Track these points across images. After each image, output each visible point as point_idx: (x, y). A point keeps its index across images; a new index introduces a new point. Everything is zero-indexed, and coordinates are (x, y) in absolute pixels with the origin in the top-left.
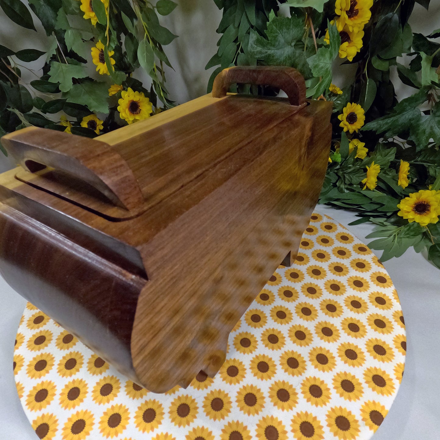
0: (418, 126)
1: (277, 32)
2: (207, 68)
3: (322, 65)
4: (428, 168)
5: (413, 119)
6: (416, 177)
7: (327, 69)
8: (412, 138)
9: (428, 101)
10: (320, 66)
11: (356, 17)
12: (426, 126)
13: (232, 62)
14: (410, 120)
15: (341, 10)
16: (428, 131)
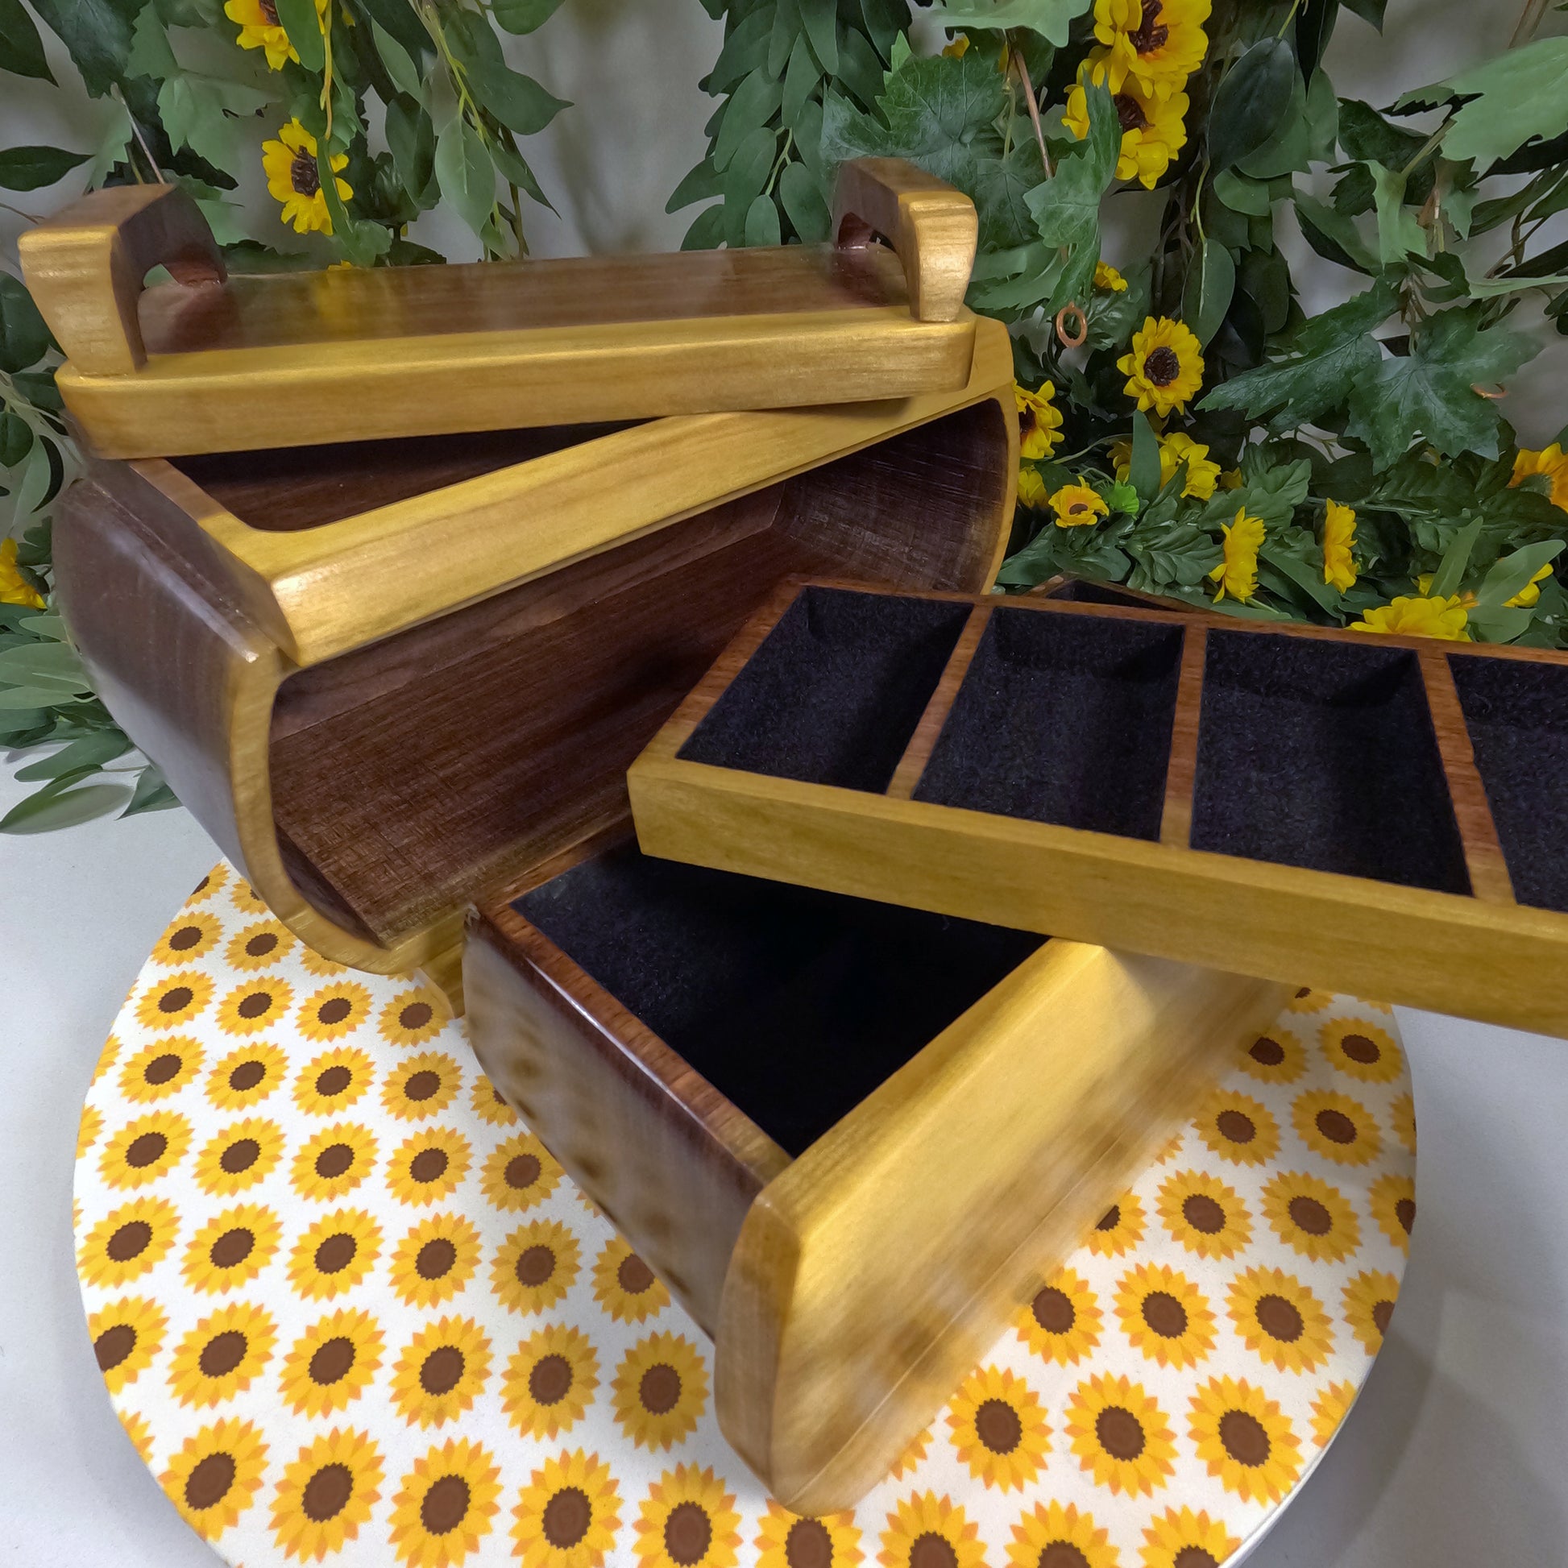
0: (1374, 391)
1: (915, 104)
2: (671, 207)
3: (1070, 210)
4: (1411, 522)
5: (1357, 370)
6: (1375, 551)
7: (1087, 222)
8: (1357, 430)
9: (1399, 313)
10: (1065, 215)
11: (1160, 51)
12: (1399, 391)
13: (763, 192)
14: (1349, 373)
15: (1114, 28)
16: (1406, 408)
